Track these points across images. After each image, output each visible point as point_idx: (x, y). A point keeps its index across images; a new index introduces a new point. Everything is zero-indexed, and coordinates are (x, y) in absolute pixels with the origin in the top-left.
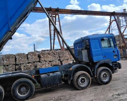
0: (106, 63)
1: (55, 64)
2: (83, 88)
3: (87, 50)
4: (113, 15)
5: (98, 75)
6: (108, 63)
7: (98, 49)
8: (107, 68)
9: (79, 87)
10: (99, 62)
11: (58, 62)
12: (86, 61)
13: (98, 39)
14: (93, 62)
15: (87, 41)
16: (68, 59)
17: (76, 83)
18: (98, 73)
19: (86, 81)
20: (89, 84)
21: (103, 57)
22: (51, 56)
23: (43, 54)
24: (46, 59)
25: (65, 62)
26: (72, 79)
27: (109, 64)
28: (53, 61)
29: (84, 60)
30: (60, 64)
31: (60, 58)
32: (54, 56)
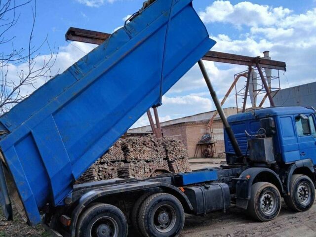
0: (305, 166)
1: (157, 168)
2: (268, 218)
3: (271, 138)
4: (255, 64)
5: (292, 191)
6: (308, 166)
7: (290, 138)
8: (307, 177)
9: (263, 215)
10: (294, 163)
11: (163, 165)
12: (270, 160)
13: (291, 117)
14: (284, 163)
15: (272, 118)
16: (183, 158)
17: (257, 207)
18: (293, 187)
19: (272, 203)
20: (278, 210)
21: (301, 155)
22: (150, 149)
23: (134, 143)
24: (138, 155)
25: (177, 164)
26: (249, 197)
27: (310, 168)
28: (153, 161)
29: (267, 159)
30: (168, 169)
31: (167, 154)
32: (156, 149)
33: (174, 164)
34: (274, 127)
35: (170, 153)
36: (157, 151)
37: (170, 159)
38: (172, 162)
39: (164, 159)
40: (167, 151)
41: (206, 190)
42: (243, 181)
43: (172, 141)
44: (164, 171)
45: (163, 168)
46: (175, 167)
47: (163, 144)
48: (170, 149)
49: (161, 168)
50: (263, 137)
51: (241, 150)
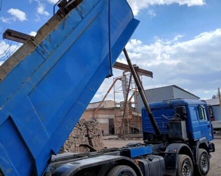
1: (81, 144)
3: (185, 121)
5: (199, 161)
8: (205, 151)
10: (199, 140)
11: (85, 141)
13: (195, 107)
15: (184, 107)
16: (99, 136)
19: (188, 171)
21: (201, 134)
25: (95, 140)
27: (206, 144)
28: (77, 138)
29: (183, 137)
30: (88, 144)
31: (88, 132)
32: (80, 128)
33: (93, 140)
34: (186, 113)
35: (90, 131)
36: (81, 130)
37: (90, 136)
38: (91, 138)
39: (86, 136)
40: (88, 129)
41: (151, 162)
42: (171, 154)
43: (91, 122)
44: (86, 146)
45: (85, 144)
46: (93, 143)
47: (84, 124)
48: (90, 128)
49: (83, 144)
50: (180, 120)
51: (159, 130)
